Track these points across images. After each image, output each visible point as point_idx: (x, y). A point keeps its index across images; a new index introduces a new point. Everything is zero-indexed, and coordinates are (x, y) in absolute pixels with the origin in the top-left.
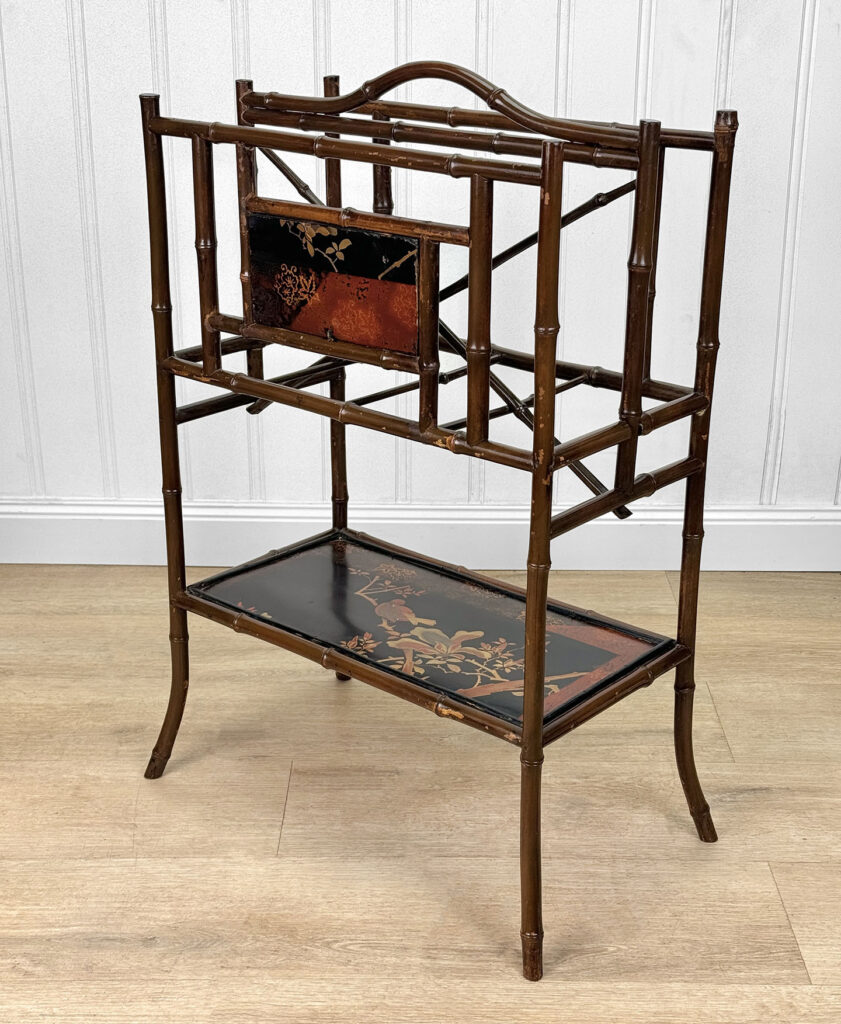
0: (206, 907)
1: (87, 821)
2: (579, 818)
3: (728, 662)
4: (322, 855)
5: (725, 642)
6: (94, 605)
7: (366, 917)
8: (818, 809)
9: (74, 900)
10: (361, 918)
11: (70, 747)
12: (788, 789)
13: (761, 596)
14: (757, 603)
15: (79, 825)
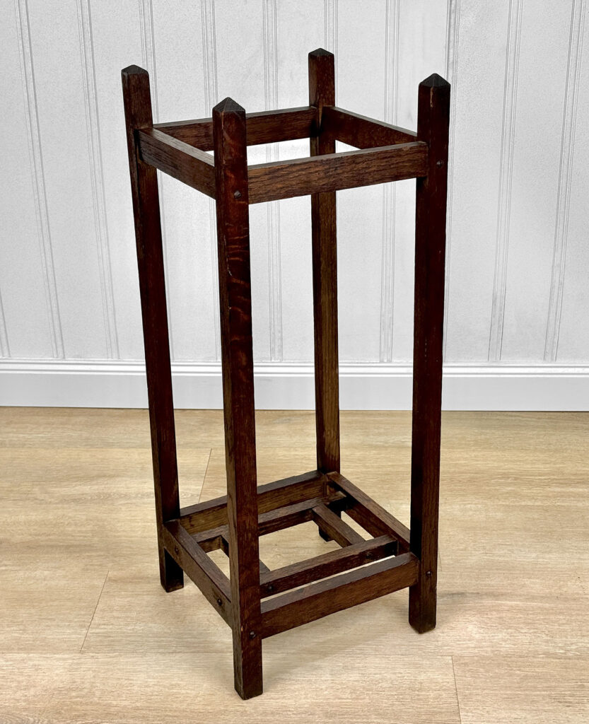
4: (115, 651)
10: (134, 705)
12: (478, 593)
13: (488, 431)
14: (483, 437)
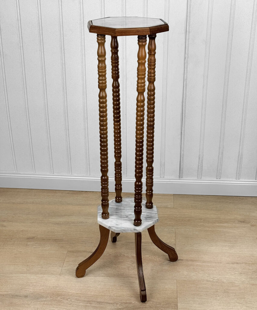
0: (41, 288)
3: (182, 222)
8: (193, 266)
10: (76, 292)
11: (16, 243)
12: (187, 260)
13: (196, 202)
14: (194, 204)
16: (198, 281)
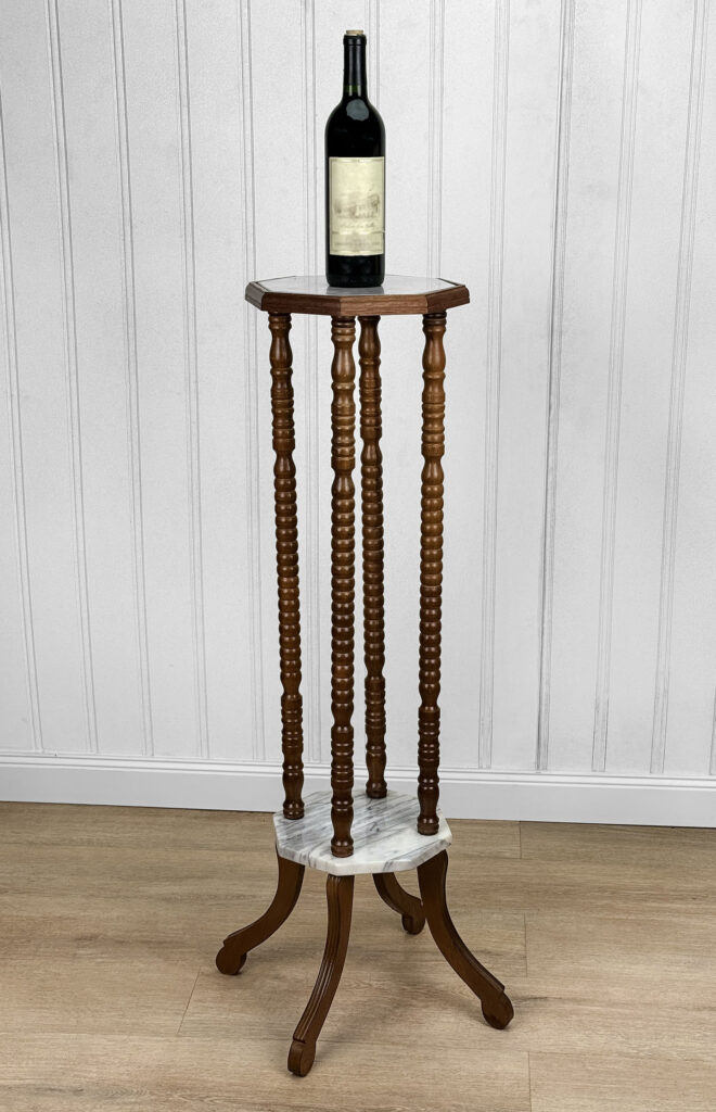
0: (122, 1069)
1: (47, 1006)
2: (401, 1016)
3: (546, 899)
4: (210, 1036)
5: (548, 882)
6: (75, 838)
7: (232, 1081)
8: (577, 1014)
9: (30, 1062)
10: (228, 1081)
11: (42, 950)
12: (561, 998)
13: (590, 844)
14: (584, 850)
15: (41, 1008)
16: (594, 1055)
